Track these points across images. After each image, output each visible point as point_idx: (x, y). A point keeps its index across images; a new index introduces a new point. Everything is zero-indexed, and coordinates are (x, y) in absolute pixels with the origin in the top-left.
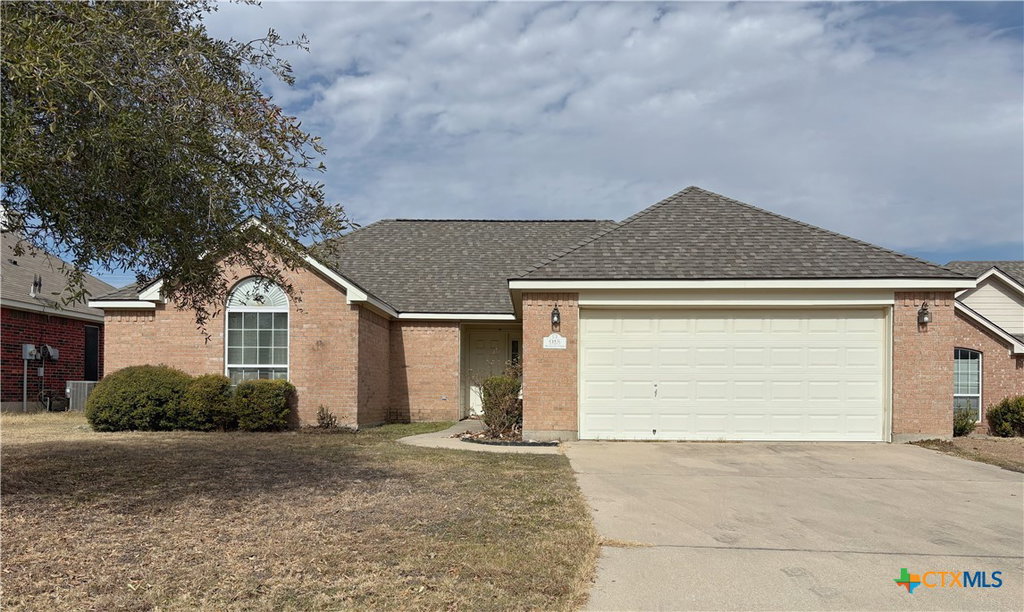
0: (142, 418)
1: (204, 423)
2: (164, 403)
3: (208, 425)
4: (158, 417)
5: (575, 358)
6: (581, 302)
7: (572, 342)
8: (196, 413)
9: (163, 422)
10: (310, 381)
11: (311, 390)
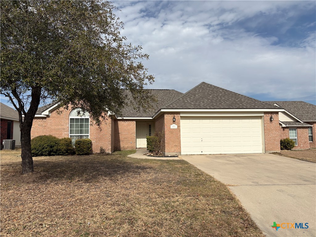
0: (45, 152)
1: (65, 153)
2: (52, 147)
3: (66, 154)
4: (51, 151)
5: (180, 131)
6: (181, 115)
7: (179, 126)
8: (63, 150)
9: (52, 153)
10: (96, 139)
11: (96, 142)
